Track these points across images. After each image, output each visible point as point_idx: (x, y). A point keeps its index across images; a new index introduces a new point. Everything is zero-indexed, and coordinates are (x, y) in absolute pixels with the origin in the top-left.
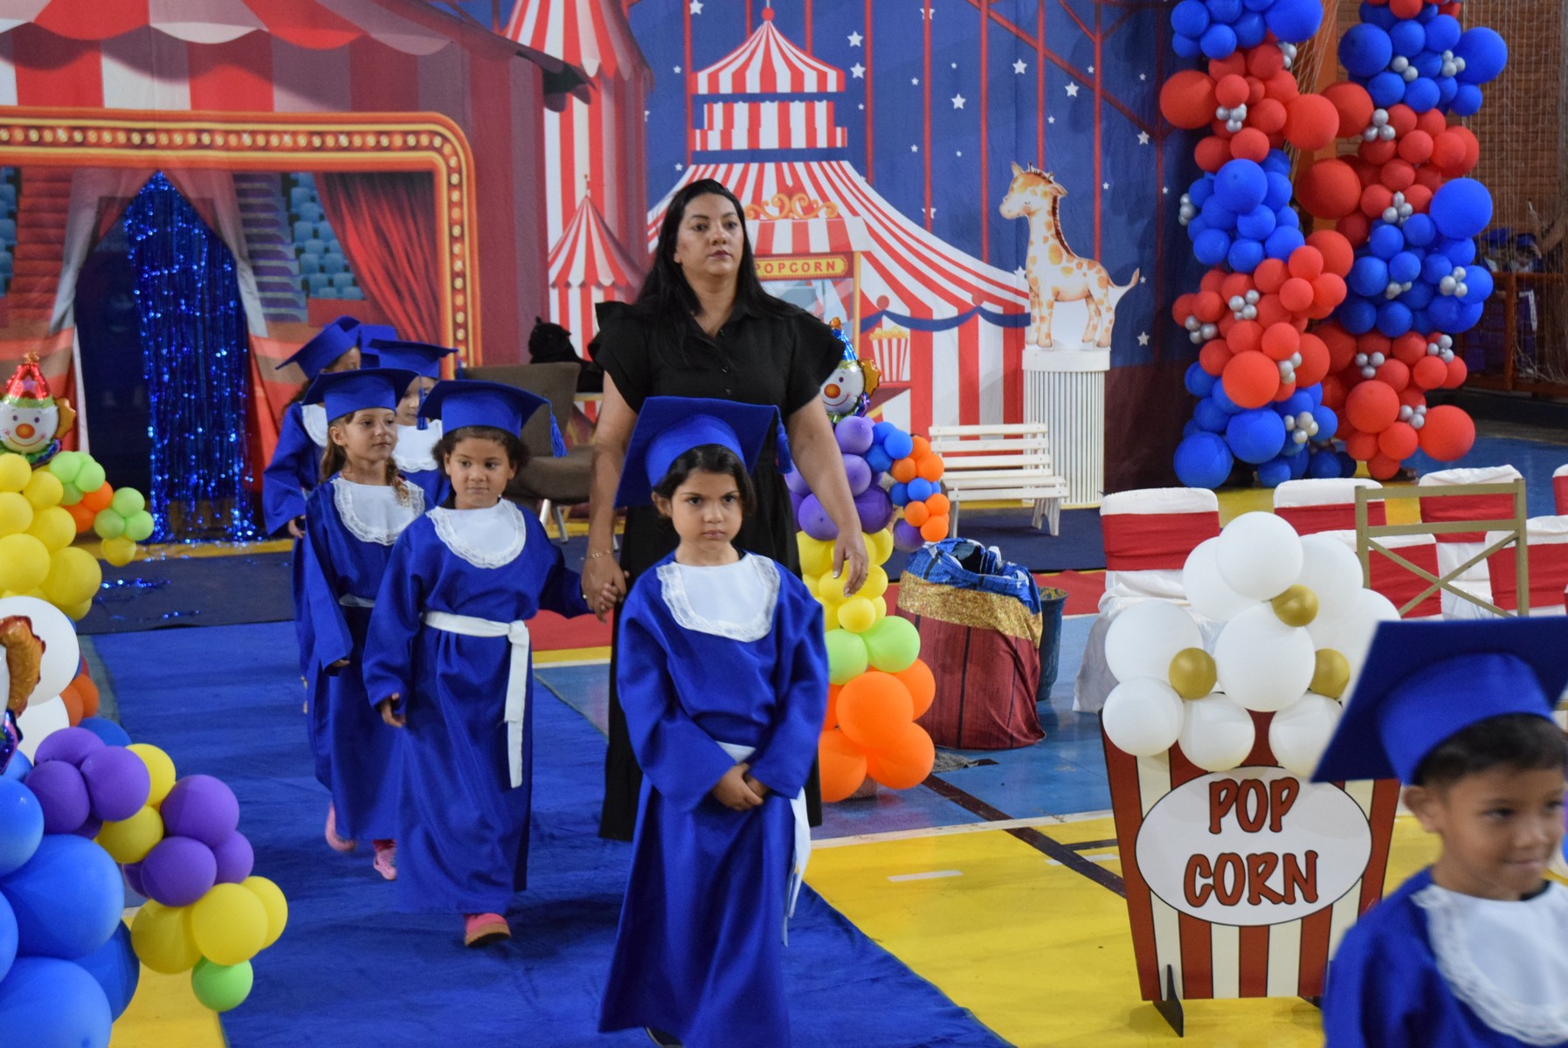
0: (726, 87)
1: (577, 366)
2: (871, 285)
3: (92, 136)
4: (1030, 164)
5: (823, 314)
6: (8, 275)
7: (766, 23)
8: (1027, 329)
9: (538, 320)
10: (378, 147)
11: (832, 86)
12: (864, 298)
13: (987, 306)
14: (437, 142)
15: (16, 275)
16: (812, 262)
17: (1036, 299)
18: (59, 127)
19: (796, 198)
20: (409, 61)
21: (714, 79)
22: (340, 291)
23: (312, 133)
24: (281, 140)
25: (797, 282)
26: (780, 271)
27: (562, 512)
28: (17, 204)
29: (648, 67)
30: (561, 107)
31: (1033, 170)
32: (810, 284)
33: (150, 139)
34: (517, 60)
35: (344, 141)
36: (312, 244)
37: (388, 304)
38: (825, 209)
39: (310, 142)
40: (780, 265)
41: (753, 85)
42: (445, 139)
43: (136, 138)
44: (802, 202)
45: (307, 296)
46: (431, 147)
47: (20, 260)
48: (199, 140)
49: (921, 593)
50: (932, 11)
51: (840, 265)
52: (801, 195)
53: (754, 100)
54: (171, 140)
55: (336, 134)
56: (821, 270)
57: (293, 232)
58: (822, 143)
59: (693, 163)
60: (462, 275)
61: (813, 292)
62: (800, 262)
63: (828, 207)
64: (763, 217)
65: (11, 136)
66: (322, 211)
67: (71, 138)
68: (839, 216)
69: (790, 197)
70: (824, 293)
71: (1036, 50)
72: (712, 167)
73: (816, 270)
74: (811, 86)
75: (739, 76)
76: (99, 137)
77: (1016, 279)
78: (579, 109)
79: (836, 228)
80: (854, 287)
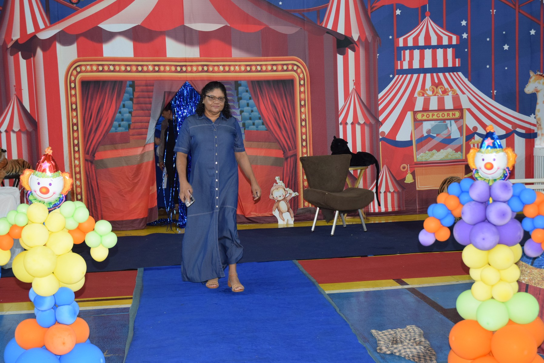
0: (410, 43)
1: (350, 156)
2: (470, 122)
3: (162, 68)
4: (538, 71)
5: (450, 134)
6: (129, 122)
7: (427, 17)
8: (535, 139)
9: (335, 137)
10: (272, 71)
11: (454, 42)
12: (467, 127)
13: (518, 130)
14: (295, 68)
15: (132, 123)
16: (446, 113)
17: (540, 127)
18: (149, 65)
19: (439, 87)
20: (285, 36)
21: (405, 41)
22: (257, 127)
23: (247, 65)
24: (234, 69)
25: (439, 121)
26: (432, 117)
27: (344, 215)
28: (133, 95)
29: (379, 37)
30: (344, 53)
31: (539, 73)
32: (445, 122)
33: (184, 69)
34: (326, 34)
35: (259, 68)
36: (246, 109)
37: (276, 132)
38: (451, 92)
39: (246, 69)
40: (432, 114)
41: (421, 43)
42: (298, 67)
43: (179, 69)
44: (442, 89)
45: (245, 129)
46: (292, 70)
47: (133, 116)
48: (203, 69)
49: (529, 273)
50: (495, 11)
51: (457, 114)
52: (442, 86)
53: (422, 49)
54: (192, 69)
55: (256, 65)
56: (450, 116)
57: (239, 104)
58: (450, 65)
59: (397, 75)
60: (305, 120)
61: (446, 125)
62: (441, 113)
63: (452, 91)
64: (425, 95)
65: (131, 69)
66: (250, 95)
67: (154, 69)
68: (457, 94)
69: (437, 87)
70: (451, 126)
71: (540, 25)
72: (405, 75)
73: (447, 117)
74: (445, 42)
75: (416, 39)
76: (165, 69)
77: (531, 119)
78: (351, 54)
79: (456, 99)
80: (463, 123)
